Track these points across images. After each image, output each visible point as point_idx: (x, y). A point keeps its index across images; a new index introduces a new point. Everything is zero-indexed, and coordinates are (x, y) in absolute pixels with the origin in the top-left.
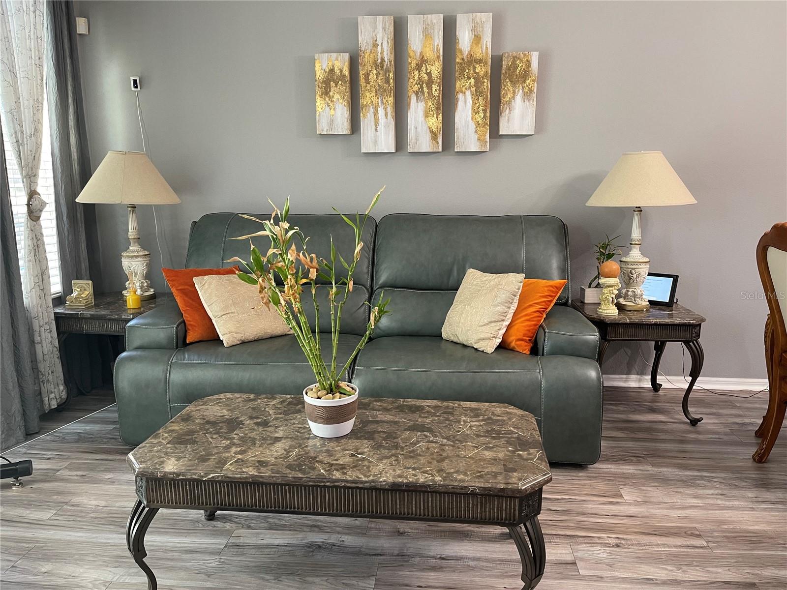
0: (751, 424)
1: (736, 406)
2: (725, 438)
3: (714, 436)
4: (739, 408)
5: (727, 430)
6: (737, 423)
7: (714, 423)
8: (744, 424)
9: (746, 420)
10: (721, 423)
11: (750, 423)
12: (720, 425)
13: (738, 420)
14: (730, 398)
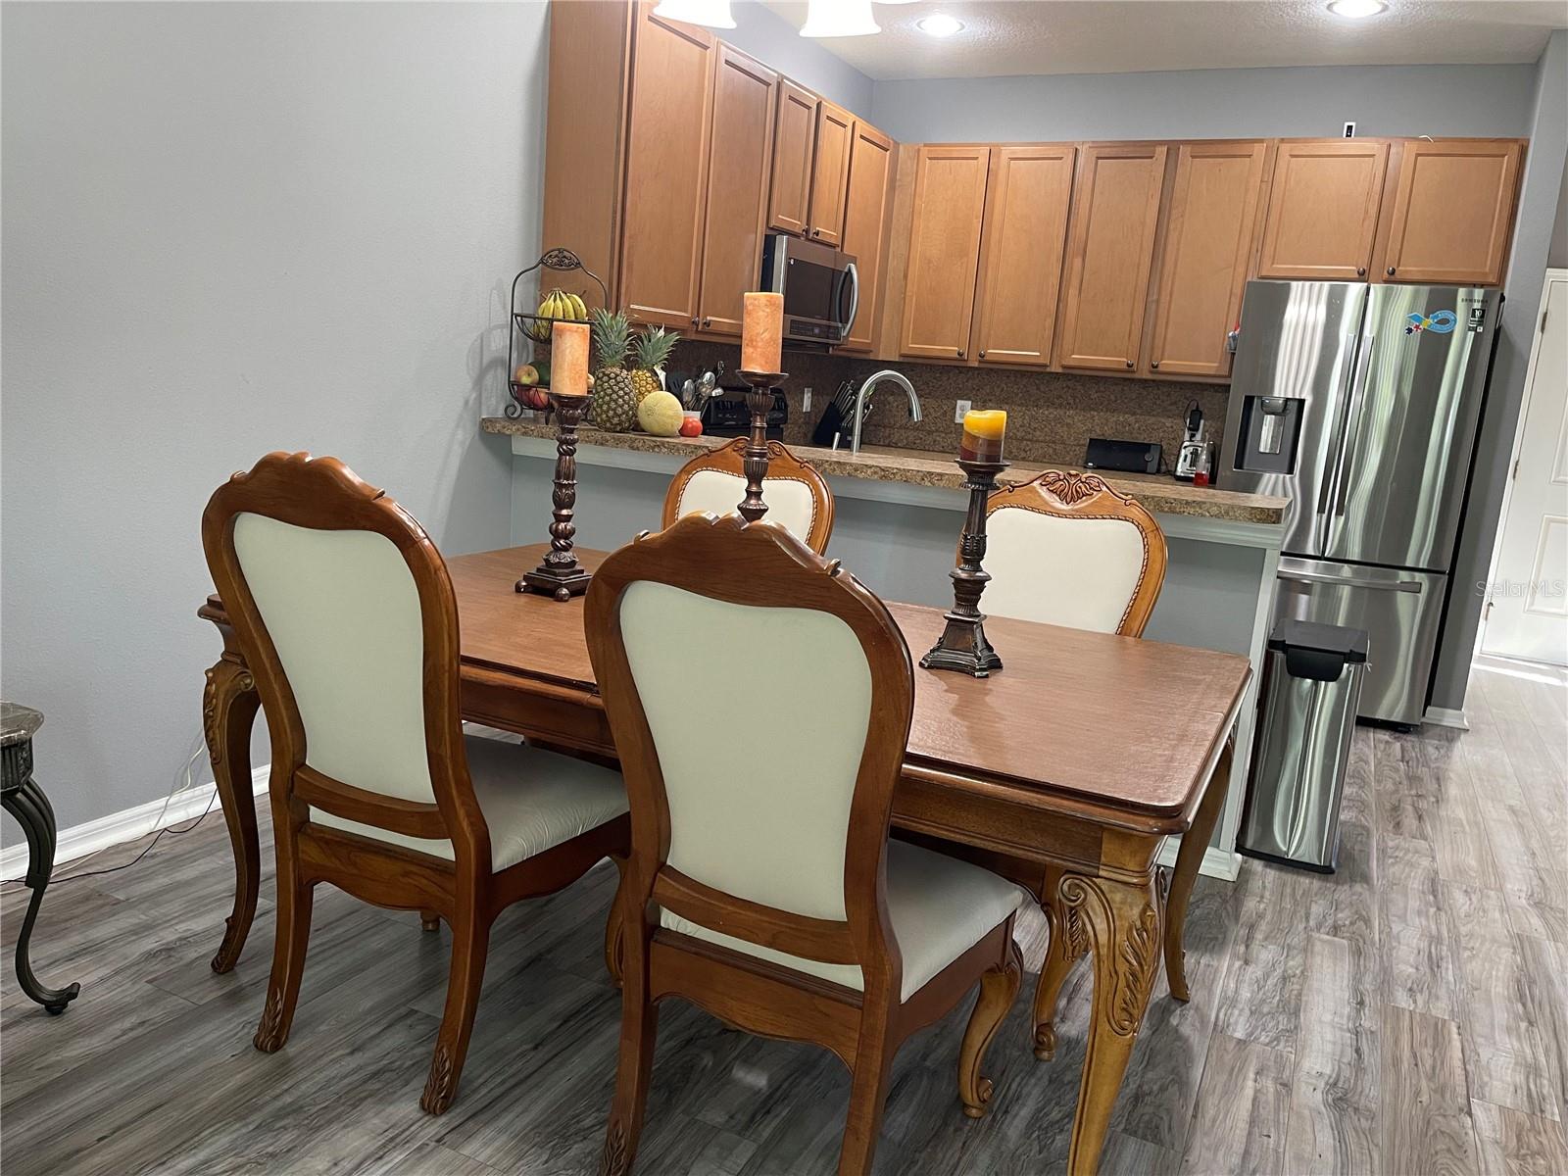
0: (185, 941)
1: (119, 902)
2: (155, 1014)
3: (127, 1023)
4: (129, 904)
5: (144, 987)
6: (151, 955)
7: (102, 980)
8: (168, 950)
9: (169, 936)
10: (117, 973)
11: (180, 939)
12: (119, 978)
13: (149, 944)
14: (92, 883)
